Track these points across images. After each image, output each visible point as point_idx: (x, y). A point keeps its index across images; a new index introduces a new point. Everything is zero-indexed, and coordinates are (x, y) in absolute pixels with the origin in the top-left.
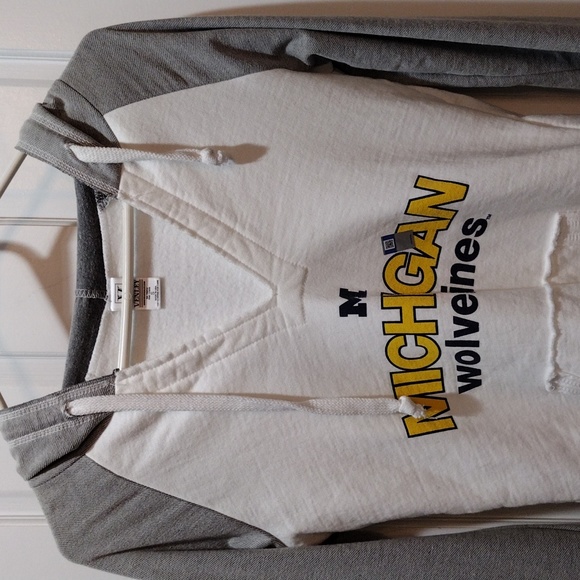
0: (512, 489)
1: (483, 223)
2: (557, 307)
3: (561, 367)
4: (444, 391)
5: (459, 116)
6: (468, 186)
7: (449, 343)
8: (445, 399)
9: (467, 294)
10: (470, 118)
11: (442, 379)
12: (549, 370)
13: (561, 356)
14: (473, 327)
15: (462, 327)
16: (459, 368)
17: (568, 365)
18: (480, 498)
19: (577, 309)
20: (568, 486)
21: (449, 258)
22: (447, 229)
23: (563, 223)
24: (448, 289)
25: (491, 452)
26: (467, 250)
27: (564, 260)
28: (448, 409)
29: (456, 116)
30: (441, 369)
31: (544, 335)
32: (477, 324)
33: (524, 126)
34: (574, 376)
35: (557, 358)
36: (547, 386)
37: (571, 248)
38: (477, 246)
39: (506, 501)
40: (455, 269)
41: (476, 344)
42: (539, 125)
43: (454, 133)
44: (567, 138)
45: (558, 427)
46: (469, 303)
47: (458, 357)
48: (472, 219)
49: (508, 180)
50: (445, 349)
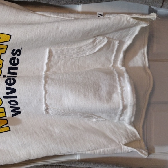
0: (32, 152)
1: (20, 51)
2: (46, 82)
3: (48, 105)
4: (6, 116)
5: (10, 10)
6: (11, 36)
7: (5, 97)
8: (7, 120)
9: (12, 78)
10: (14, 11)
11: (5, 112)
12: (44, 106)
13: (48, 101)
14: (14, 91)
15: (9, 91)
16: (11, 107)
17: (51, 104)
18: (20, 157)
19: (53, 83)
20: (53, 150)
21: (7, 65)
22: (5, 53)
23: (50, 52)
24: (6, 76)
25: (23, 139)
26: (14, 61)
27: (52, 66)
28: (8, 123)
29: (9, 10)
30: (4, 108)
31: (41, 93)
32: (15, 89)
33: (35, 15)
34: (53, 108)
35: (46, 102)
36: (45, 112)
37: (54, 61)
38: (18, 60)
39: (30, 157)
40: (10, 69)
41: (16, 97)
42: (41, 15)
43: (8, 16)
44: (51, 20)
45: (50, 128)
46: (12, 81)
47: (10, 102)
48: (15, 49)
49: (27, 34)
50: (4, 100)
